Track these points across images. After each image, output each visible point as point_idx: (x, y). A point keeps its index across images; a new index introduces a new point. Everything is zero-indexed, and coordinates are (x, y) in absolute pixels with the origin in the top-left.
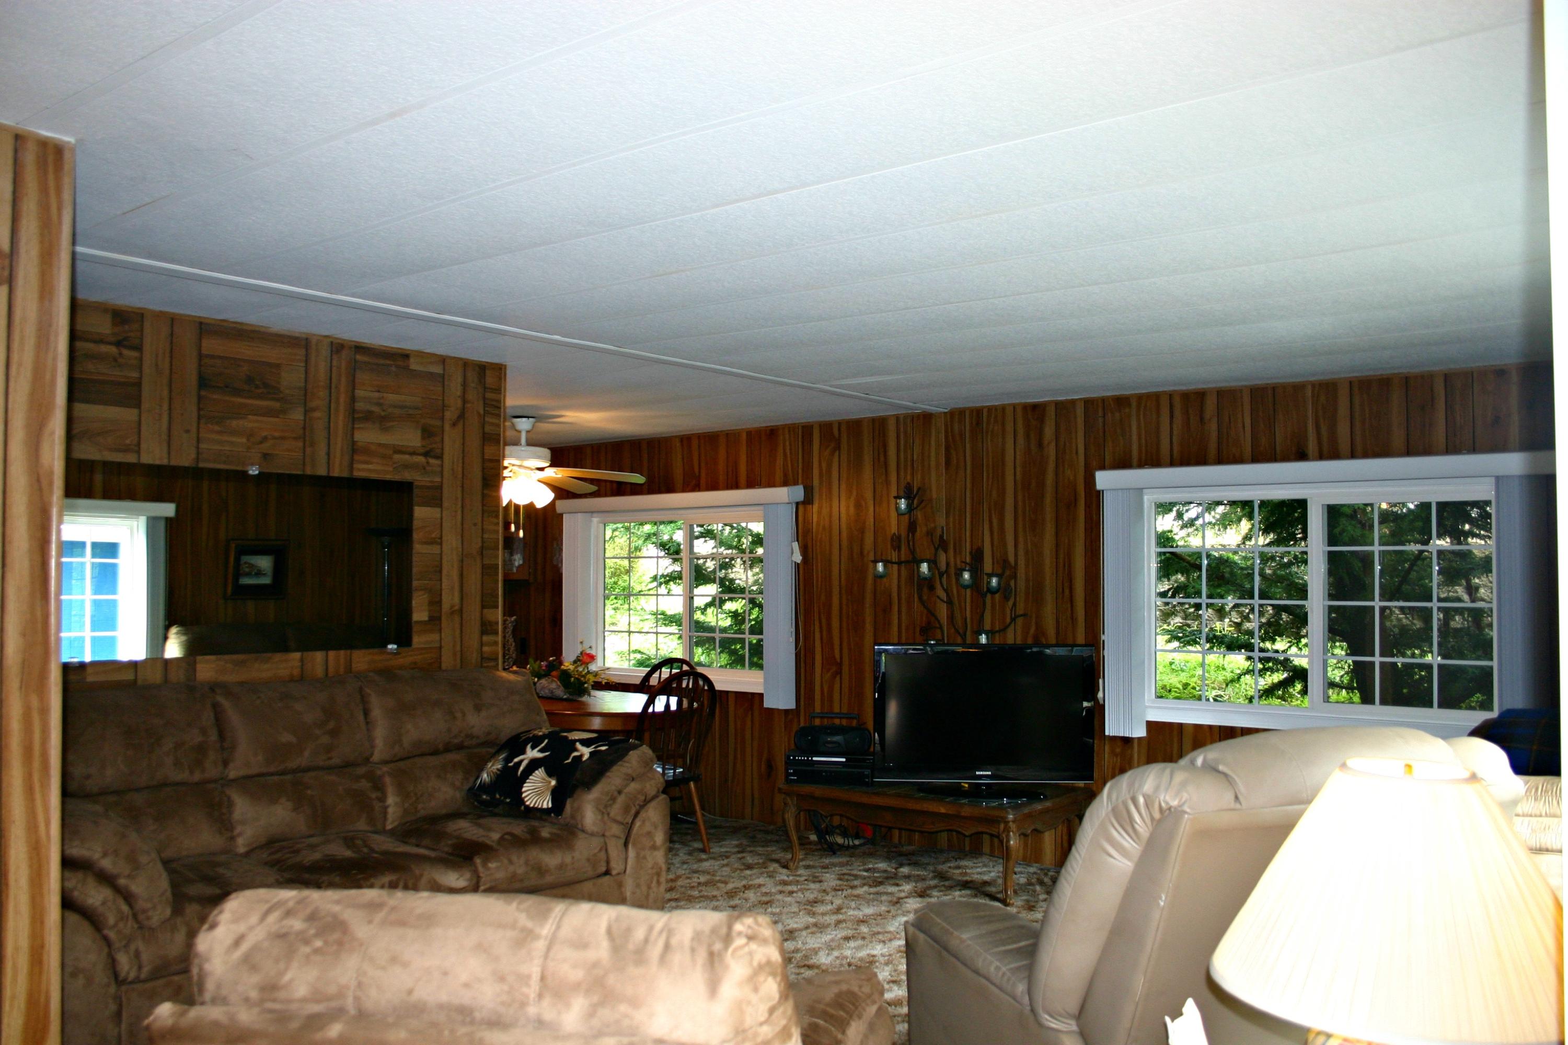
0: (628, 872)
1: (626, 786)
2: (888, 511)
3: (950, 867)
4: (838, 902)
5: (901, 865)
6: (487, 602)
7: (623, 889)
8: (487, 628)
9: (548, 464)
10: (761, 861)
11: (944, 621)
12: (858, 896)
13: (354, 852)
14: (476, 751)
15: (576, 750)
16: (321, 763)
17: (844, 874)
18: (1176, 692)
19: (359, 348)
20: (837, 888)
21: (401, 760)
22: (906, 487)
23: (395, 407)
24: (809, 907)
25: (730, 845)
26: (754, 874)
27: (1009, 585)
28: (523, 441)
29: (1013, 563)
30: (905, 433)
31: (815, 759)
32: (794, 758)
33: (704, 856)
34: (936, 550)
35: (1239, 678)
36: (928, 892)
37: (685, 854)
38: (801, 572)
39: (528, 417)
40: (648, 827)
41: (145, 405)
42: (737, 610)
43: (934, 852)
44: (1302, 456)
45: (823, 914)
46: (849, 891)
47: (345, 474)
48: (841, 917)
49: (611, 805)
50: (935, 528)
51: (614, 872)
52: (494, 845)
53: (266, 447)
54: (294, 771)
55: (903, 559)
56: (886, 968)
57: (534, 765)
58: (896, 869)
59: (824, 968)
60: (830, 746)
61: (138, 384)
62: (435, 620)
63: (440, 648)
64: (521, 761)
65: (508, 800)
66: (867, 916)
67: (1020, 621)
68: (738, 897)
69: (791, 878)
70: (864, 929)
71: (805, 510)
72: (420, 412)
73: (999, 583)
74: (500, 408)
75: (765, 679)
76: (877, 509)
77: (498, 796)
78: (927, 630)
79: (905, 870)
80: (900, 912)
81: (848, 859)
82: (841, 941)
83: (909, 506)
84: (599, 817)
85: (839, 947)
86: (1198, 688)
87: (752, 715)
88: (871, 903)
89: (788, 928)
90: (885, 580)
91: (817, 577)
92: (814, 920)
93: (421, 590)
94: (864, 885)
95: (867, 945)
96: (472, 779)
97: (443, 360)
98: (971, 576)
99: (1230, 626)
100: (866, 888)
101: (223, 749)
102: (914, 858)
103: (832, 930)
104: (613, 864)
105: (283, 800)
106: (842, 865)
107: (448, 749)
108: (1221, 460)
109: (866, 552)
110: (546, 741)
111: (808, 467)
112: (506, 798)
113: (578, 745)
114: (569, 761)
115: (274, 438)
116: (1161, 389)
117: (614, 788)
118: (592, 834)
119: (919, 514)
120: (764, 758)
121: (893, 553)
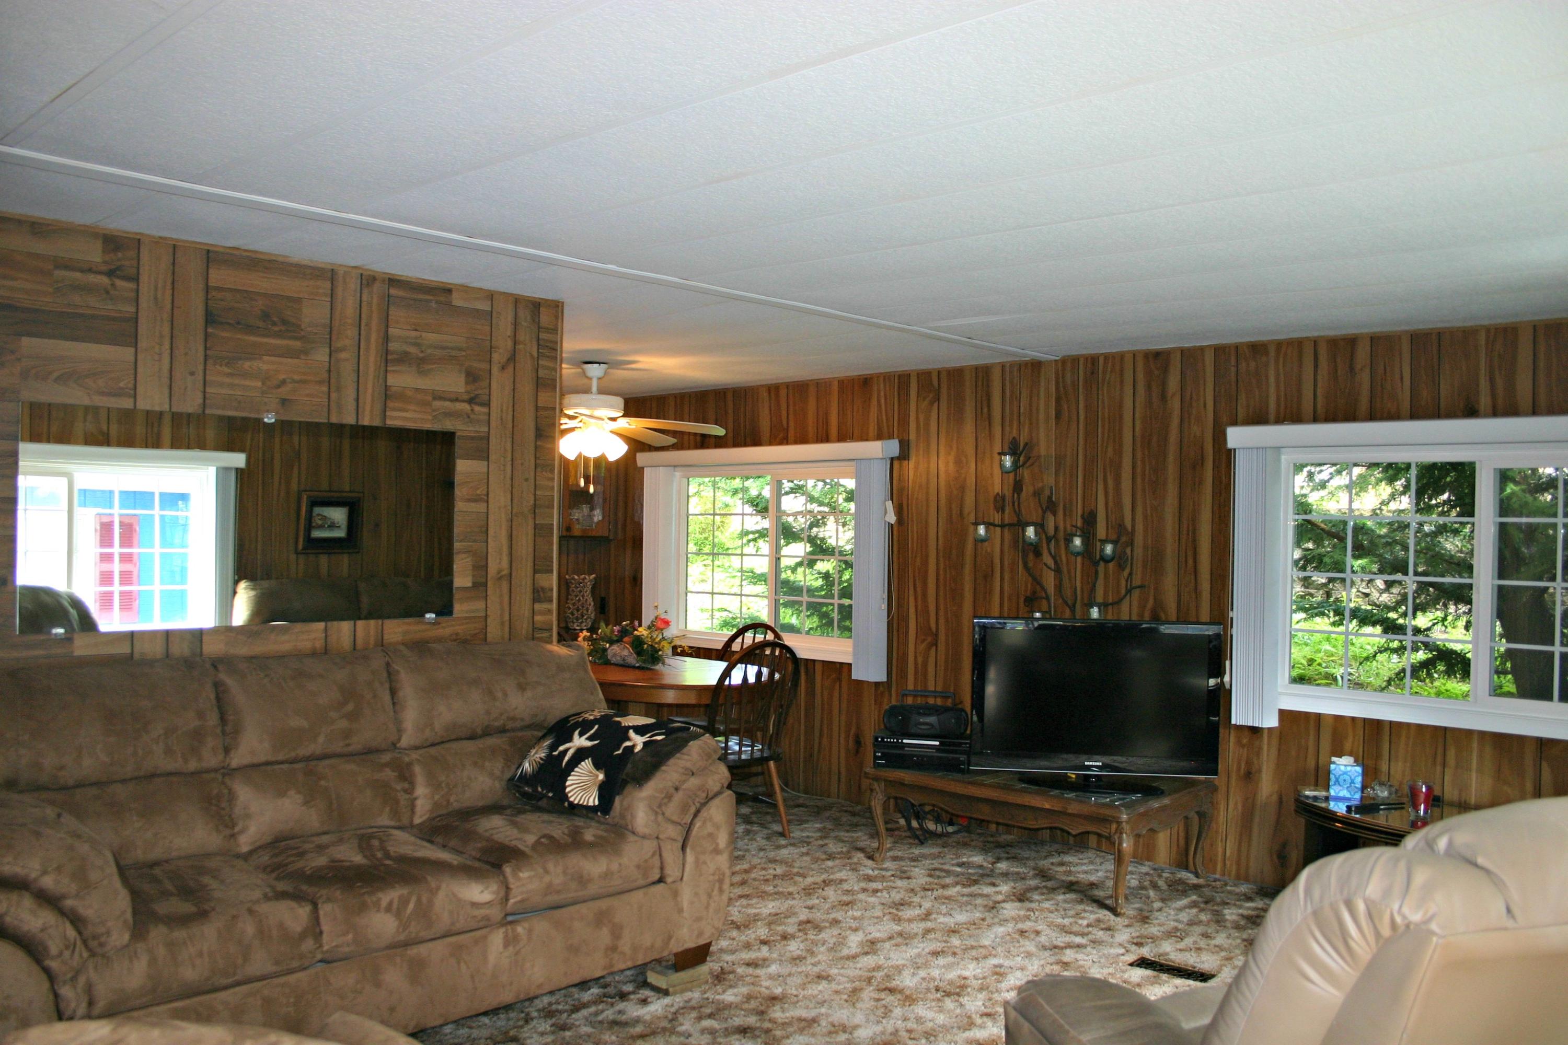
0: (685, 878)
1: (684, 781)
2: (992, 468)
3: (1052, 864)
4: (927, 905)
5: (999, 859)
6: (540, 566)
7: (679, 899)
8: (539, 595)
9: (621, 414)
10: (844, 849)
11: (1051, 589)
12: (948, 898)
13: (365, 856)
14: (520, 734)
15: (629, 739)
16: (338, 750)
17: (935, 869)
18: (1299, 668)
19: (393, 281)
20: (927, 887)
21: (433, 745)
22: (1011, 443)
23: (436, 348)
24: (894, 911)
25: (811, 829)
26: (836, 866)
27: (1125, 553)
28: (594, 389)
29: (1129, 528)
30: (1011, 382)
31: (905, 741)
32: (883, 739)
33: (783, 842)
34: (1044, 512)
35: (1375, 656)
36: (1029, 895)
37: (763, 838)
38: (895, 533)
39: (599, 363)
40: (709, 828)
41: (143, 343)
42: (828, 571)
43: (1035, 843)
44: (1471, 412)
45: (910, 921)
46: (940, 891)
47: (377, 423)
48: (929, 925)
49: (666, 804)
50: (1042, 489)
51: (669, 880)
52: (527, 850)
53: (284, 391)
54: (308, 759)
55: (1006, 522)
56: (980, 996)
57: (581, 754)
58: (993, 864)
59: (908, 992)
60: (923, 727)
61: (135, 320)
62: (480, 586)
63: (486, 616)
64: (566, 750)
65: (550, 795)
66: (959, 925)
67: (1136, 593)
68: (817, 895)
69: (876, 872)
70: (955, 941)
71: (901, 466)
72: (464, 353)
73: (1114, 551)
74: (556, 350)
75: (855, 646)
76: (979, 468)
77: (540, 789)
78: (1032, 601)
79: (1002, 866)
80: (996, 920)
81: (940, 850)
82: (929, 957)
83: (1015, 463)
84: (653, 818)
85: (926, 965)
86: (1324, 665)
87: (840, 687)
88: (964, 908)
89: (869, 937)
90: (986, 544)
91: (913, 539)
92: (900, 928)
93: (464, 553)
94: (957, 883)
95: (958, 964)
96: (514, 767)
97: (491, 296)
98: (1083, 542)
99: (1358, 596)
100: (958, 888)
101: (224, 733)
102: (1013, 851)
103: (919, 942)
104: (668, 871)
105: (292, 793)
106: (934, 857)
107: (487, 732)
108: (1373, 416)
109: (966, 511)
110: (596, 727)
111: (904, 422)
112: (548, 792)
113: (632, 733)
114: (620, 752)
115: (294, 381)
116: (1304, 335)
117: (670, 784)
118: (644, 837)
119: (1026, 473)
120: (852, 732)
121: (996, 515)
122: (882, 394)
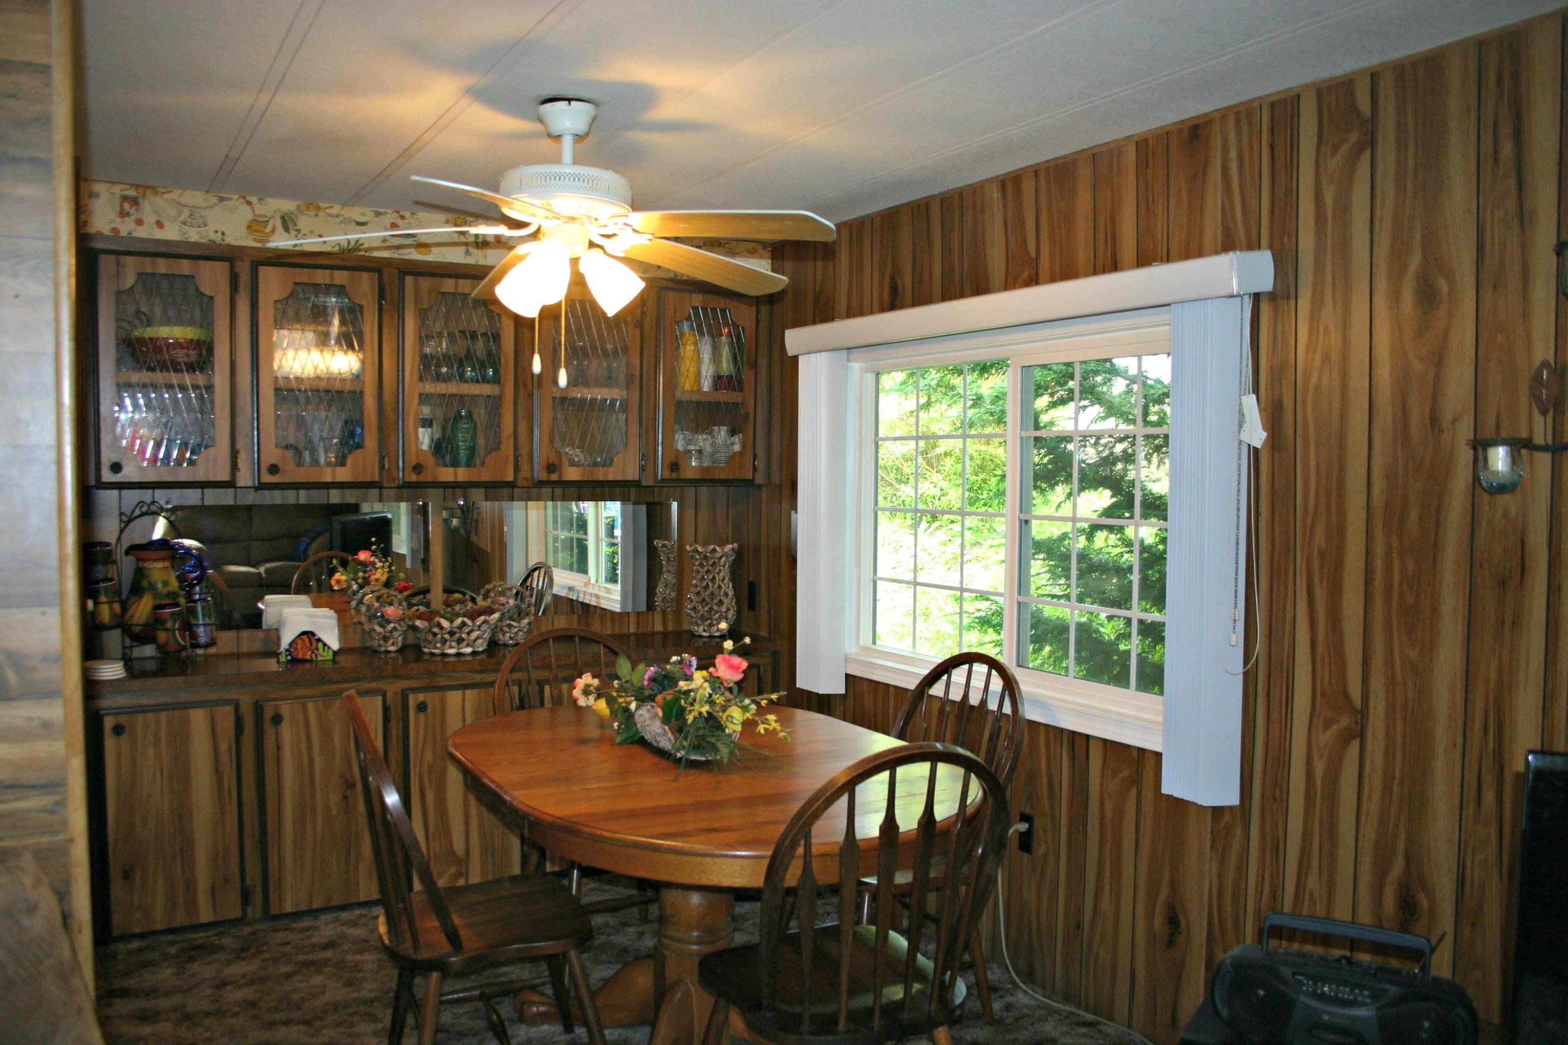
28: (567, 156)
38: (1264, 468)
71: (1277, 314)
87: (1140, 810)
90: (1512, 493)
91: (1307, 482)
120: (1163, 897)
121: (1538, 418)
122: (1233, 154)
